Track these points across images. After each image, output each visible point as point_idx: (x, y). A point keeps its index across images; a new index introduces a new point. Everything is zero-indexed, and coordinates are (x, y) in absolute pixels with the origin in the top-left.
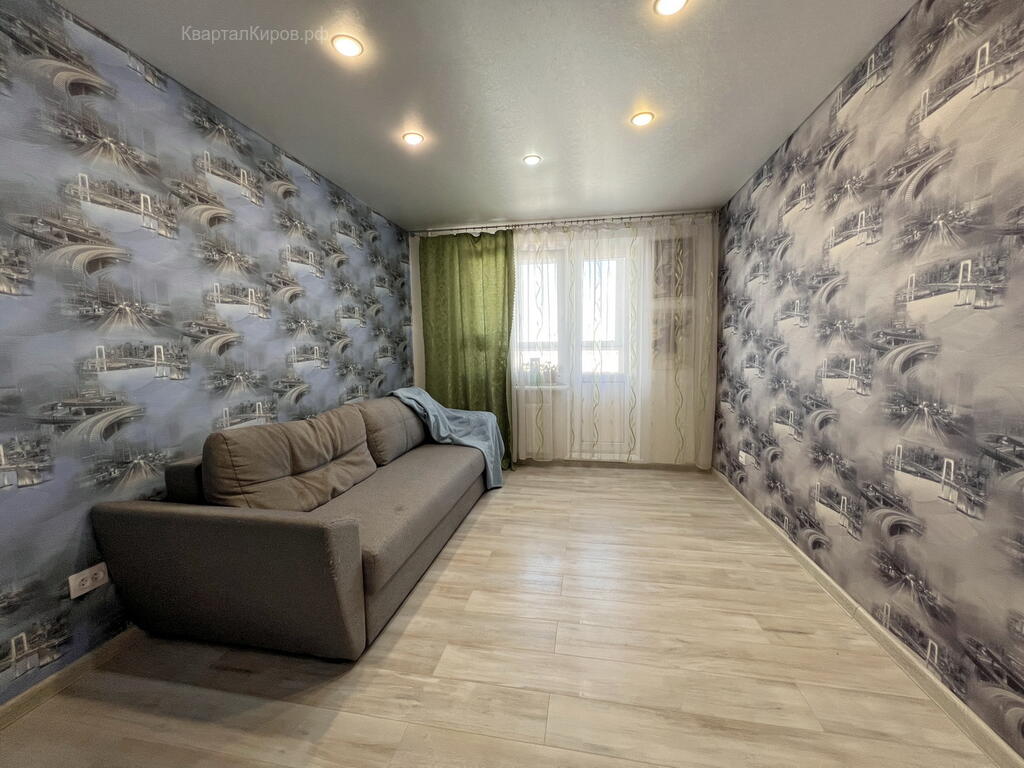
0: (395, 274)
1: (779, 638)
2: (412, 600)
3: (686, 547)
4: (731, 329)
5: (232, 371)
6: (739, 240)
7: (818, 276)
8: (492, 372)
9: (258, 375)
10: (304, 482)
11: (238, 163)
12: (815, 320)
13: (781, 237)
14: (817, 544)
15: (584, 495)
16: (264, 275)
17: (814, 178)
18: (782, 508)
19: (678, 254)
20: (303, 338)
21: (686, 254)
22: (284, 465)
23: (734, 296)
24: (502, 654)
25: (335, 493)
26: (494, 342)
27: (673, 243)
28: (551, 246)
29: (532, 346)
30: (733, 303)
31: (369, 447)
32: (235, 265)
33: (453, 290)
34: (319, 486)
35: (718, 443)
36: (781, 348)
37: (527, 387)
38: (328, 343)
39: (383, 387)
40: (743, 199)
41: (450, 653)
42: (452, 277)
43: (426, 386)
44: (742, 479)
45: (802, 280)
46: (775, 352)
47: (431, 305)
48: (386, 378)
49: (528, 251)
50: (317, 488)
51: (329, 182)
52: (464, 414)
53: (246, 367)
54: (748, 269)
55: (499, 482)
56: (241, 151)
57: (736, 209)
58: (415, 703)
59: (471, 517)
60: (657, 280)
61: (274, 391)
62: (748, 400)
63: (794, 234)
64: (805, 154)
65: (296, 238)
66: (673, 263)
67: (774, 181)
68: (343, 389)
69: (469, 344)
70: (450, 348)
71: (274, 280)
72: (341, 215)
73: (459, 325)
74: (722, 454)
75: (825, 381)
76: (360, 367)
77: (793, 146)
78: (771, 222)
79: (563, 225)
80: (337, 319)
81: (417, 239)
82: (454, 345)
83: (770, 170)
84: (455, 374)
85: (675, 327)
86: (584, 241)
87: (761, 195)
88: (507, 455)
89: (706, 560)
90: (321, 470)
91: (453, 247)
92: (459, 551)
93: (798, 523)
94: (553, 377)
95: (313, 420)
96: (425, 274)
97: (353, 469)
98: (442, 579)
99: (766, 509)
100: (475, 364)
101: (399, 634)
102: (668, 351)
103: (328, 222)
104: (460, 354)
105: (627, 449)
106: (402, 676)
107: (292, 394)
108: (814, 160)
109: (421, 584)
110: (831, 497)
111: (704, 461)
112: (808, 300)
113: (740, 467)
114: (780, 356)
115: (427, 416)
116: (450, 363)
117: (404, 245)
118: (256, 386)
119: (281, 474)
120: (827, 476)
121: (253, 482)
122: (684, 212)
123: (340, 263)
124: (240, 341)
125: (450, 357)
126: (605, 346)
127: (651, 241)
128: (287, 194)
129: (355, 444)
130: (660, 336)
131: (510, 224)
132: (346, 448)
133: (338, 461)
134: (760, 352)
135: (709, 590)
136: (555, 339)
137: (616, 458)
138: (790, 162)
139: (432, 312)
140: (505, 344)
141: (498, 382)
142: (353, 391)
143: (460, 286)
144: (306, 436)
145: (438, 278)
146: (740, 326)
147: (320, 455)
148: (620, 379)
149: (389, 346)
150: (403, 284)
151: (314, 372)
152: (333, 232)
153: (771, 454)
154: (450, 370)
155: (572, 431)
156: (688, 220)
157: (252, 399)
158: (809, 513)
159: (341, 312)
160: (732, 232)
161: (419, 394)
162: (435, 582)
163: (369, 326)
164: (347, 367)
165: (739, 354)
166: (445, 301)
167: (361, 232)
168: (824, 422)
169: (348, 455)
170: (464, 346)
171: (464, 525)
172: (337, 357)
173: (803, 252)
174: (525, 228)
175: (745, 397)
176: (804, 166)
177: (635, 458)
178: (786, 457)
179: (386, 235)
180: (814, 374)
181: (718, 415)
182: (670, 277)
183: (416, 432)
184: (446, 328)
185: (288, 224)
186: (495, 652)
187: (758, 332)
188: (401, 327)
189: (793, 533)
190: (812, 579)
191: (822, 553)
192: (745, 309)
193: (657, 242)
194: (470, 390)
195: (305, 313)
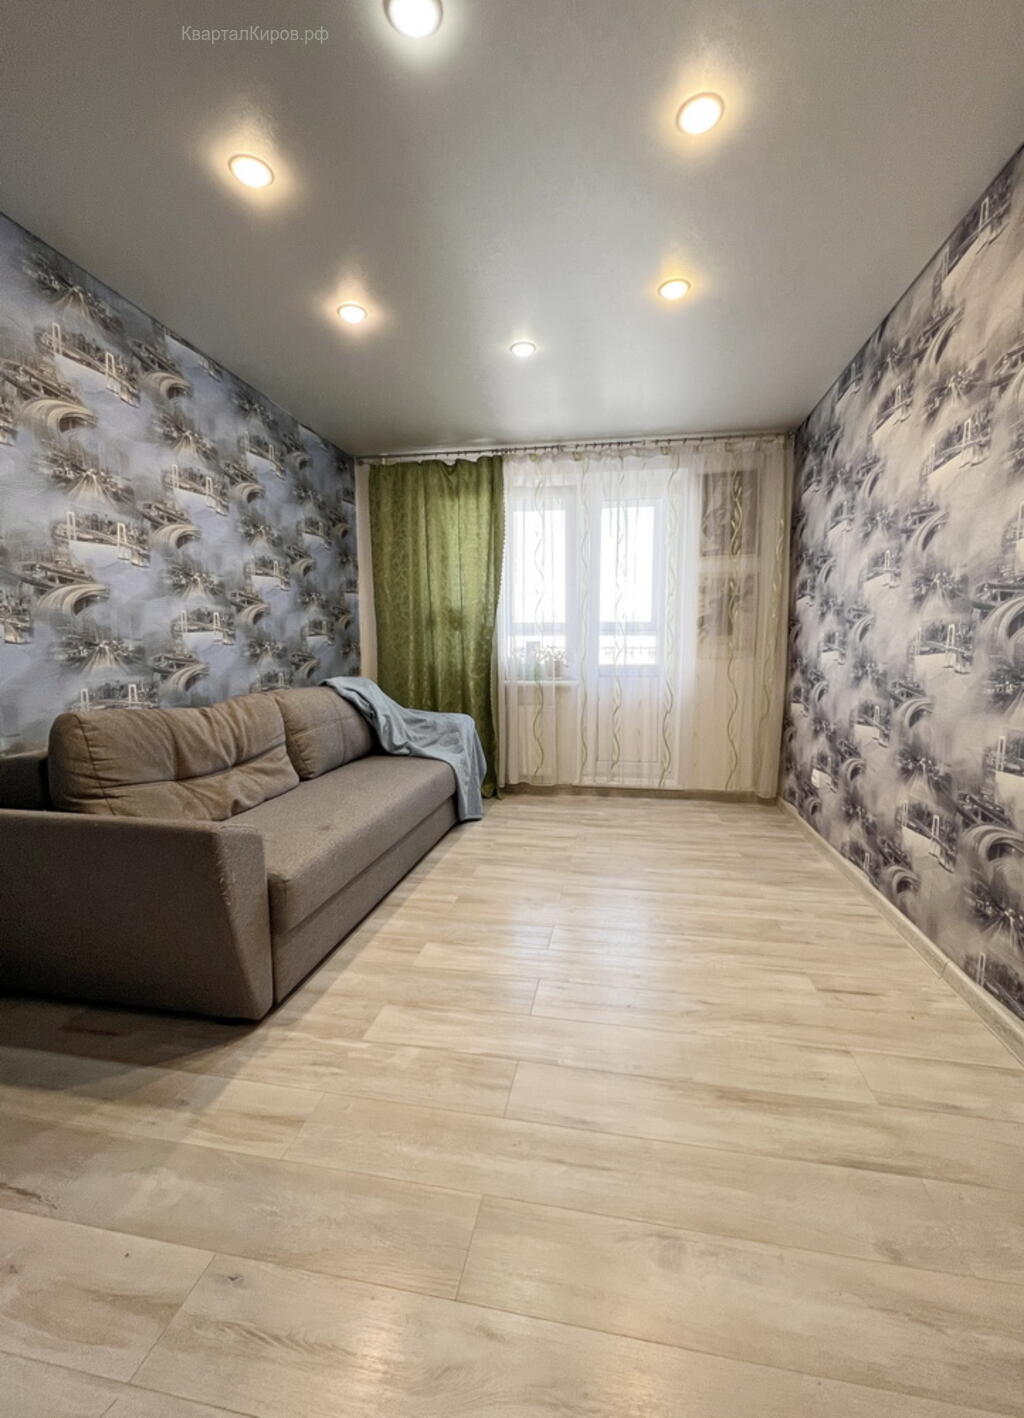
0: (333, 517)
1: (837, 999)
2: (342, 953)
3: (726, 893)
4: (806, 599)
5: (94, 637)
6: (819, 472)
7: (913, 514)
8: (471, 659)
9: (131, 645)
10: (193, 791)
11: (102, 344)
12: (909, 574)
13: (869, 463)
14: (903, 885)
15: (593, 830)
16: (140, 506)
17: (912, 377)
18: (863, 843)
19: (736, 493)
20: (197, 598)
21: (747, 494)
22: (165, 764)
23: (810, 552)
24: (460, 1016)
25: (237, 808)
26: (474, 616)
27: (729, 479)
28: (557, 480)
29: (528, 629)
30: (809, 563)
31: (289, 752)
32: (98, 488)
33: (416, 541)
34: (214, 796)
35: (787, 761)
36: (866, 619)
37: (521, 682)
38: (234, 609)
39: (315, 675)
40: (825, 414)
41: (388, 1015)
42: (416, 523)
43: (378, 678)
44: (815, 809)
45: (894, 522)
46: (859, 624)
47: (386, 563)
48: (319, 663)
49: (523, 487)
50: (211, 799)
51: (235, 378)
52: (429, 717)
53: (115, 633)
54: (829, 512)
55: (476, 810)
56: (107, 327)
57: (817, 429)
58: (336, 1070)
59: (433, 854)
60: (705, 531)
61: (155, 670)
62: (824, 698)
63: (885, 458)
64: (902, 344)
65: (186, 456)
66: (729, 506)
67: (863, 384)
68: (255, 675)
69: (438, 619)
70: (412, 625)
71: (154, 513)
72: (254, 426)
73: (424, 594)
74: (792, 777)
75: (919, 659)
76: (280, 646)
77: (887, 334)
78: (859, 442)
79: (573, 450)
80: (247, 576)
81: (366, 468)
82: (417, 622)
83: (859, 369)
84: (418, 662)
85: (730, 597)
86: (601, 474)
87: (847, 406)
88: (491, 777)
89: (754, 909)
90: (219, 777)
91: (417, 481)
92: (413, 896)
93: (881, 858)
94: (558, 669)
95: (208, 710)
96: (377, 517)
97: (265, 779)
98: (386, 928)
99: (843, 845)
100: (445, 650)
101: (320, 993)
102: (719, 633)
103: (234, 435)
104: (425, 636)
105: (658, 771)
106: (322, 1041)
107: (179, 677)
108: (913, 351)
109: (356, 935)
110: (920, 817)
111: (766, 788)
112: (900, 549)
113: (812, 791)
114: (865, 630)
115: (374, 716)
116: (412, 646)
117: (347, 476)
118: (128, 660)
119: (160, 777)
120: (918, 791)
121: (120, 784)
122: (745, 433)
123: (252, 496)
124: (105, 596)
125: (412, 637)
126: (632, 629)
127: (698, 476)
128: (174, 391)
129: (267, 747)
130: (708, 611)
131: (499, 447)
132: (255, 751)
133: (243, 768)
134: (841, 628)
135: (755, 944)
136: (561, 618)
137: (645, 783)
138: (884, 356)
139: (387, 574)
140: (490, 619)
141: (478, 674)
142: (270, 679)
143: (427, 536)
144: (196, 727)
145: (395, 525)
146: (817, 594)
147: (217, 756)
148: (653, 671)
149: (324, 620)
150: (345, 533)
151: (212, 648)
152: (241, 450)
153: (851, 768)
154: (411, 657)
155: (584, 744)
156: (749, 445)
157: (123, 679)
158: (894, 842)
159: (252, 566)
160: (811, 462)
161: (365, 685)
162: (376, 932)
163: (294, 588)
164: (261, 645)
165: (815, 633)
166: (406, 556)
167: (282, 454)
168: (916, 716)
169: (259, 760)
170: (431, 622)
171: (422, 866)
172: (247, 630)
173: (896, 481)
174: (520, 453)
175: (821, 693)
176: (900, 361)
177: (671, 784)
178: (869, 770)
179: (321, 461)
180: (905, 651)
181: (787, 722)
182: (724, 526)
183: (359, 736)
184: (407, 597)
185: (175, 434)
186: (452, 1015)
187: (839, 600)
188: (341, 593)
189: (875, 875)
190: (895, 933)
191: (909, 897)
192: (825, 568)
193: (706, 477)
194: (440, 685)
195: (200, 564)
